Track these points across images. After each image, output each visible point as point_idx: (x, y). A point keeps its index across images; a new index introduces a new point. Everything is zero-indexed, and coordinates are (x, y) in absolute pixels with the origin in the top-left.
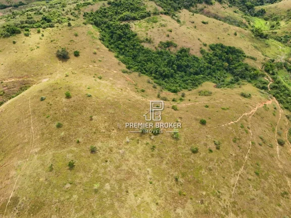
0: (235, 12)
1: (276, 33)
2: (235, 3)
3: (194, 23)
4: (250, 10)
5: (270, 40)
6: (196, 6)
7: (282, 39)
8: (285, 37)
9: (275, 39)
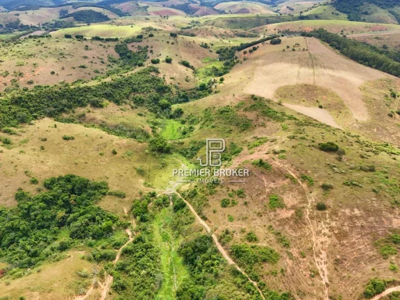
0: (141, 115)
1: (183, 143)
2: (142, 103)
3: (45, 140)
4: (165, 111)
5: (174, 154)
6: (73, 112)
7: (187, 153)
8: (192, 149)
9: (181, 153)
